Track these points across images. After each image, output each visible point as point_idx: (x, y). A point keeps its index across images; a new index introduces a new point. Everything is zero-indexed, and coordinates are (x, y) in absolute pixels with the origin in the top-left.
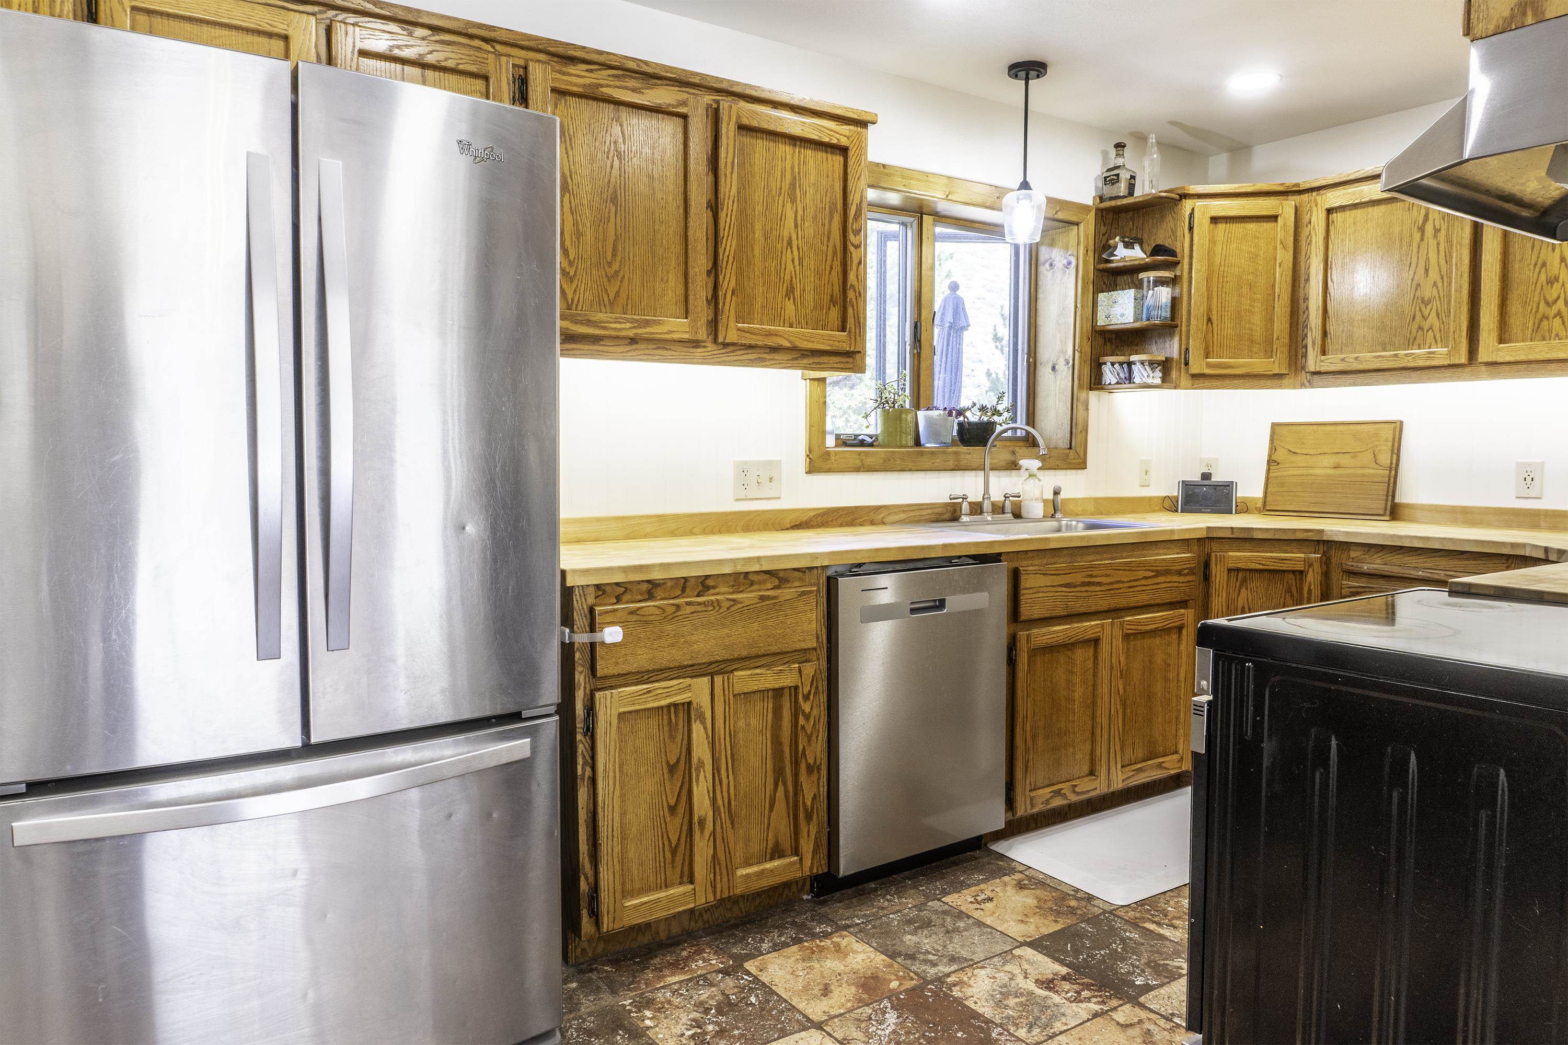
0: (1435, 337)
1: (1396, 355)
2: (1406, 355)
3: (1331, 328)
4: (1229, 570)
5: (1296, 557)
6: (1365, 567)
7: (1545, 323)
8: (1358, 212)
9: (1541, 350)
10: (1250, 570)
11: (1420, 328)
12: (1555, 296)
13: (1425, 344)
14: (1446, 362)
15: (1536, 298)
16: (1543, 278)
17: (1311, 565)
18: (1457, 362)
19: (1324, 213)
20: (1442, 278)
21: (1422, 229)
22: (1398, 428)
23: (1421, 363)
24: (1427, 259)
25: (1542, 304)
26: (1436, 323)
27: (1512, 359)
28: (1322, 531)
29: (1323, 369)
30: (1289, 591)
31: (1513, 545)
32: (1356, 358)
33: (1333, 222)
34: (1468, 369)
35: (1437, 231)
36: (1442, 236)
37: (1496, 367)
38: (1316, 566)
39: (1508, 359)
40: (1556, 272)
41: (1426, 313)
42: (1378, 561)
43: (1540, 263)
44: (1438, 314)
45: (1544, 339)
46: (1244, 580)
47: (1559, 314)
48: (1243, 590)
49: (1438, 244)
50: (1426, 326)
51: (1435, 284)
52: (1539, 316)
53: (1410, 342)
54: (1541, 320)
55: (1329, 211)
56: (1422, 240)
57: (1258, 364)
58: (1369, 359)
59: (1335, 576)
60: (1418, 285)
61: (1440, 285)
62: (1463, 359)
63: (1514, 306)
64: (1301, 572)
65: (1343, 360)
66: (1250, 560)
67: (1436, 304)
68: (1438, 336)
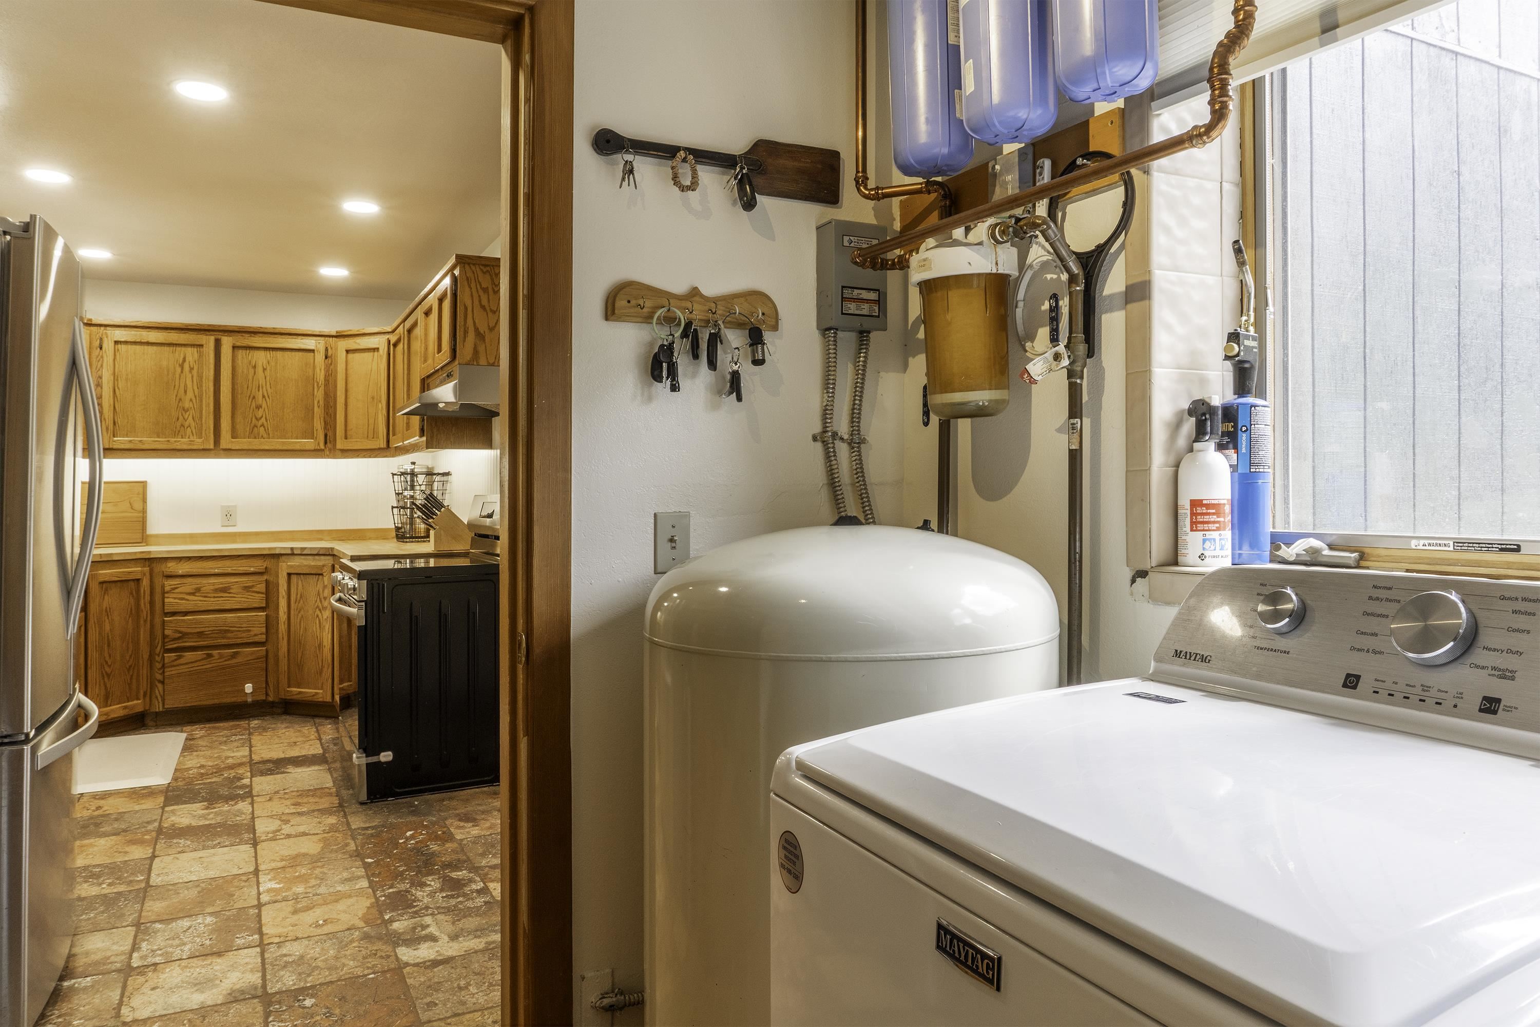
0: (192, 432)
1: (168, 441)
2: (175, 441)
3: (119, 421)
4: (102, 583)
5: (137, 569)
6: (180, 572)
7: (256, 428)
8: (138, 348)
9: (256, 444)
10: (110, 582)
11: (182, 425)
12: (260, 415)
13: (186, 435)
14: (202, 447)
15: (251, 415)
16: (254, 405)
17: (145, 574)
18: (208, 447)
19: (113, 343)
20: (195, 397)
21: (182, 366)
22: (144, 484)
23: (185, 447)
24: (186, 386)
25: (254, 419)
26: (193, 424)
27: (240, 448)
28: (149, 552)
29: (115, 447)
30: (131, 593)
31: (270, 549)
32: (140, 441)
33: (118, 350)
34: (213, 452)
35: (191, 369)
36: (195, 372)
37: (230, 453)
38: (148, 575)
39: (237, 447)
40: (260, 402)
41: (186, 417)
42: (187, 567)
43: (252, 396)
44: (193, 418)
45: (255, 438)
46: (106, 590)
47: (263, 425)
48: (106, 597)
49: (192, 377)
50: (186, 424)
51: (191, 400)
52: (252, 425)
53: (176, 434)
54: (253, 428)
55: (116, 342)
56: (182, 372)
58: (149, 441)
59: (158, 581)
60: (180, 399)
61: (194, 401)
62: (212, 447)
63: (239, 419)
64: (138, 580)
65: (130, 441)
66: (111, 574)
67: (192, 412)
68: (194, 431)
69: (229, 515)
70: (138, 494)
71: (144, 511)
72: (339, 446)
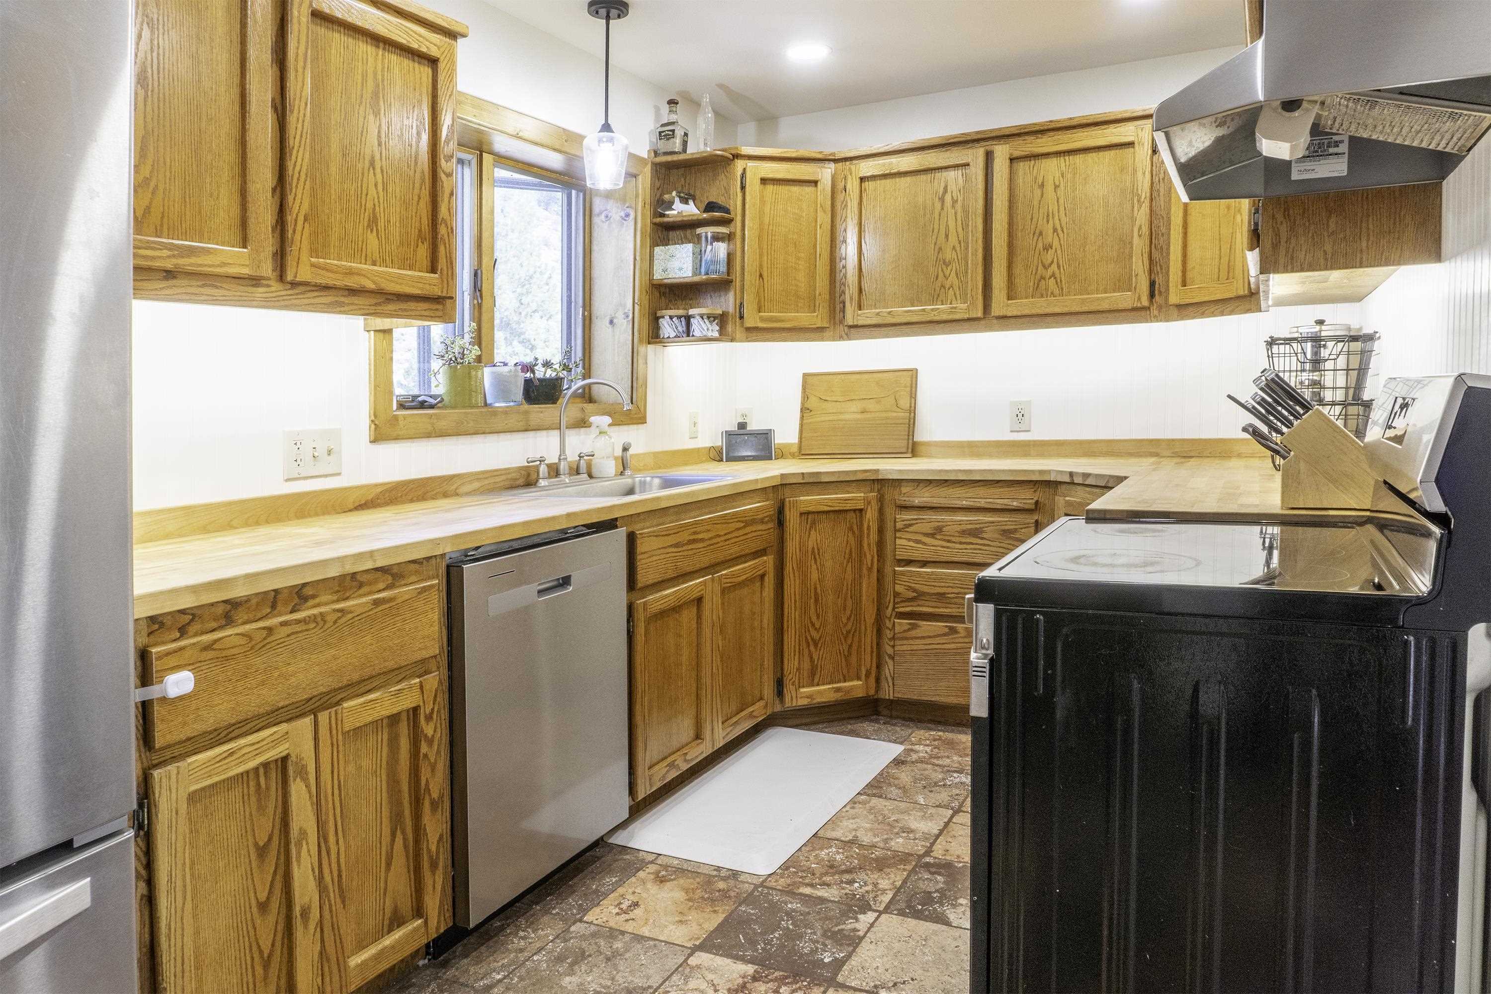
0: (955, 294)
1: (924, 310)
2: (932, 310)
3: (865, 286)
4: (801, 514)
5: (856, 497)
6: (917, 502)
7: (1043, 282)
8: (888, 182)
9: (1041, 305)
10: (818, 512)
11: (943, 286)
12: (1049, 261)
13: (947, 301)
14: (966, 316)
15: (1035, 261)
16: (1040, 245)
17: (869, 503)
18: (975, 316)
19: (858, 180)
20: (960, 243)
21: (942, 199)
22: (913, 374)
23: (945, 317)
24: (947, 226)
25: (1040, 267)
26: (956, 282)
27: (1019, 313)
28: (877, 471)
29: (860, 323)
30: (851, 529)
31: (1041, 472)
32: (889, 313)
33: (865, 190)
34: (983, 322)
35: (955, 202)
36: (959, 206)
37: (1007, 321)
38: (874, 504)
39: (1015, 313)
40: (1050, 240)
41: (947, 273)
42: (927, 495)
43: (1037, 232)
44: (957, 274)
45: (1042, 296)
46: (814, 523)
47: (1053, 275)
48: (813, 532)
49: (956, 213)
50: (948, 284)
51: (954, 248)
52: (1038, 277)
53: (935, 298)
54: (1040, 281)
55: (862, 179)
56: (942, 209)
57: (805, 318)
58: (902, 312)
59: (889, 511)
60: (940, 249)
61: (958, 249)
62: (980, 314)
63: (1018, 269)
64: (861, 510)
65: (878, 314)
66: (819, 502)
67: (955, 265)
68: (958, 293)
69: (1020, 415)
70: (905, 387)
71: (912, 411)
72: (1173, 299)
